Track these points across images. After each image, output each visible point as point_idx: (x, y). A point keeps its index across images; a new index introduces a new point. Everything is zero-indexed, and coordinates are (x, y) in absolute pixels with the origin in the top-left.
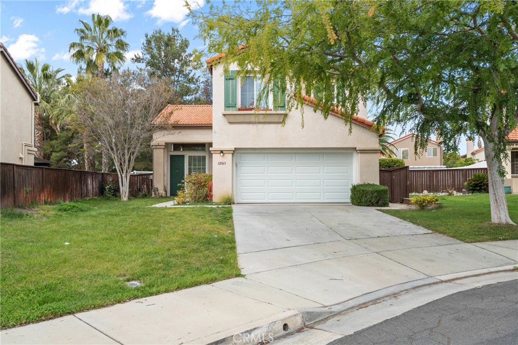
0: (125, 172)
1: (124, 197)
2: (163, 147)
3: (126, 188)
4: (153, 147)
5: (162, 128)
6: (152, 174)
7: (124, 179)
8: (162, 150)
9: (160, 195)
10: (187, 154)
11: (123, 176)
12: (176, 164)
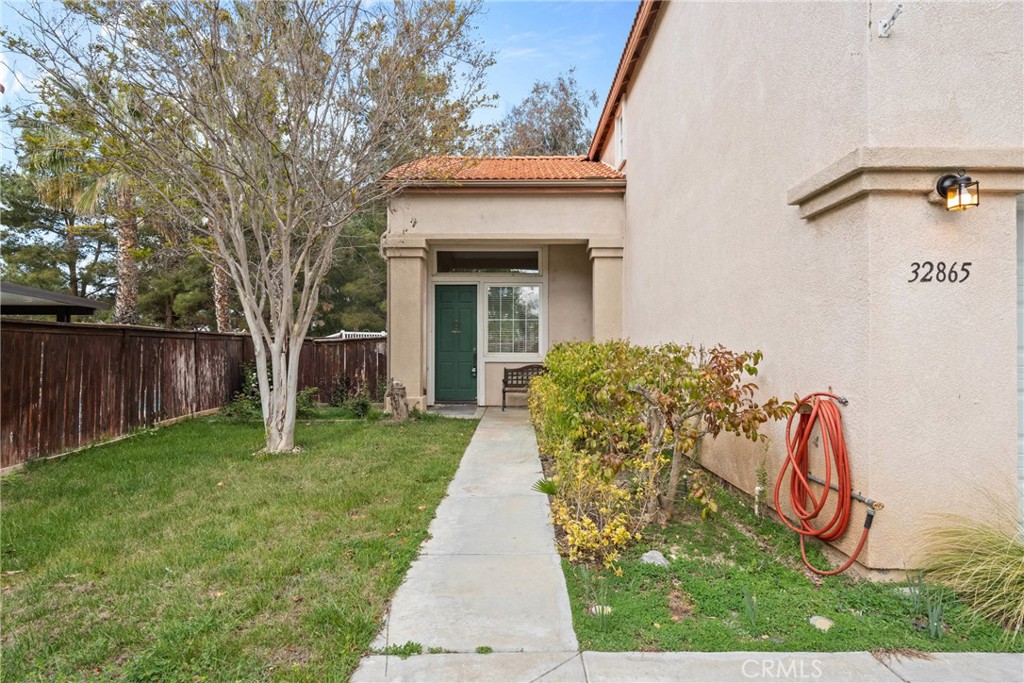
0: (279, 333)
1: (274, 432)
2: (421, 254)
3: (286, 397)
4: (389, 254)
5: (418, 191)
6: (383, 339)
7: (278, 363)
8: (418, 264)
9: (411, 408)
10: (485, 284)
11: (275, 348)
12: (452, 309)
